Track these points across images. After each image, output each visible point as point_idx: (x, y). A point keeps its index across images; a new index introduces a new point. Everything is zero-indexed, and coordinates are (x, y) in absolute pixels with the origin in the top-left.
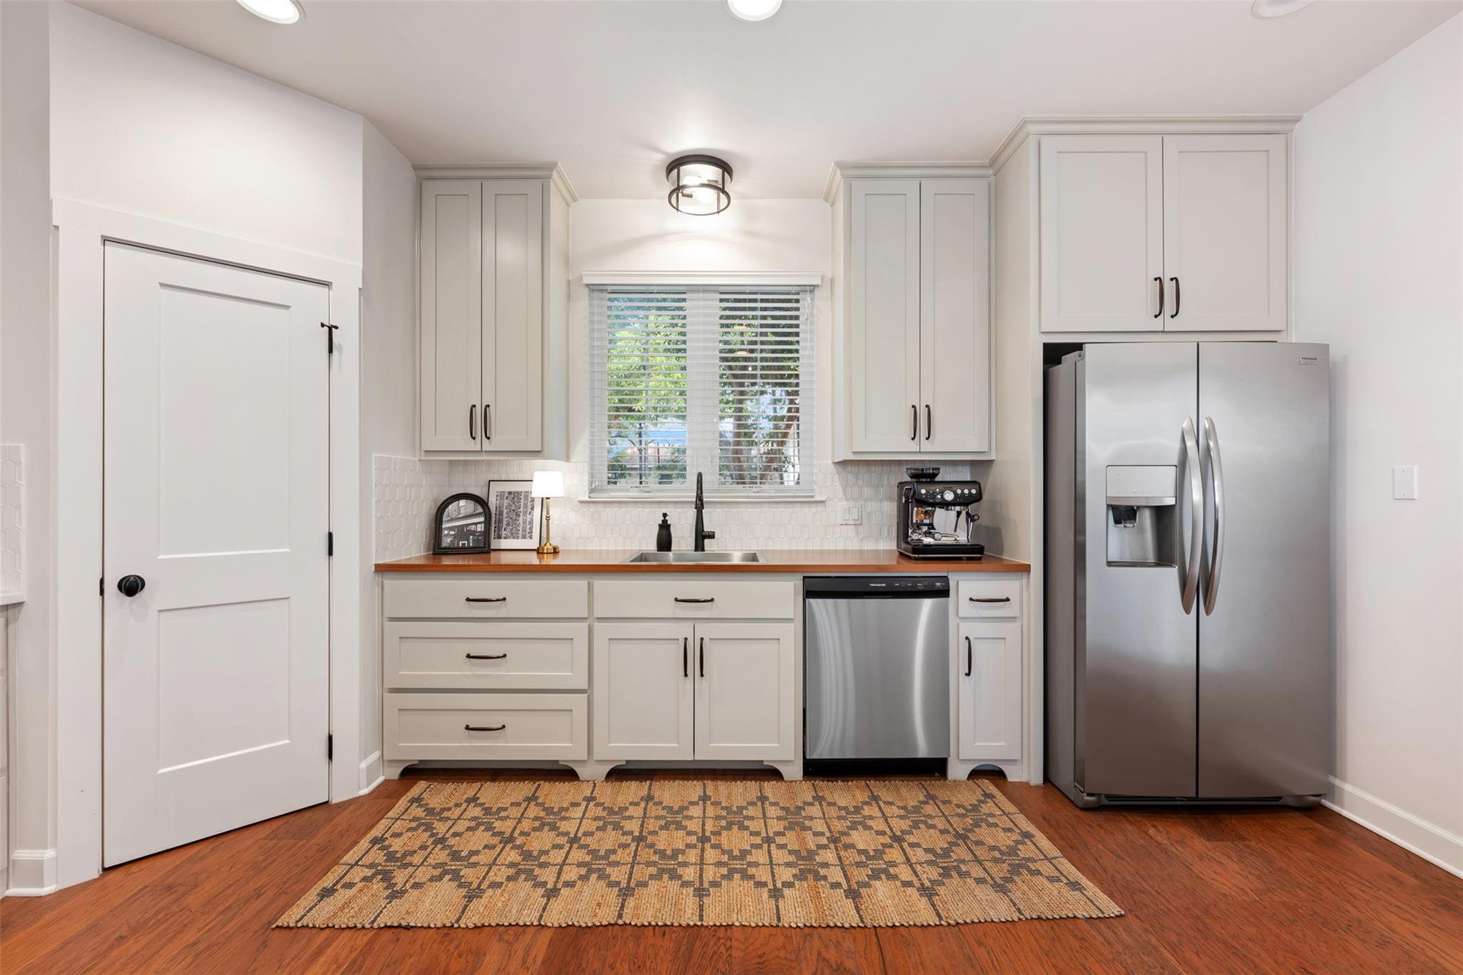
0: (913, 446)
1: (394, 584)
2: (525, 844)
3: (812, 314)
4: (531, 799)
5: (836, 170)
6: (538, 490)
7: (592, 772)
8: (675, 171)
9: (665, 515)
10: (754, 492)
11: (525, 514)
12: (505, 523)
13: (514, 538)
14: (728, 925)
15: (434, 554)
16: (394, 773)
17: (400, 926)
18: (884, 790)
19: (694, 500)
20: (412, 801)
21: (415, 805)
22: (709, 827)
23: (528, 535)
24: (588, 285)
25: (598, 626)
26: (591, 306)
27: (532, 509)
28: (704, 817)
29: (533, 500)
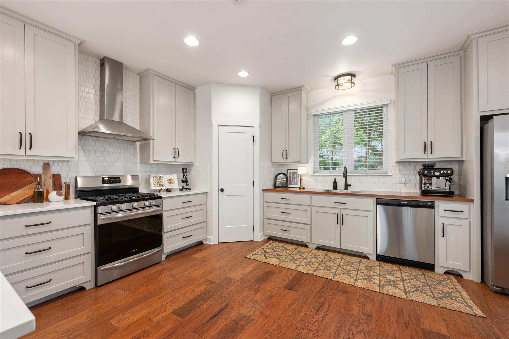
0: (425, 156)
1: (266, 194)
2: (293, 256)
3: (387, 113)
4: (297, 249)
5: (392, 67)
6: (299, 172)
7: (312, 246)
8: (336, 80)
9: (335, 179)
10: (366, 172)
11: (296, 178)
12: (291, 180)
13: (294, 184)
14: (340, 282)
15: (275, 188)
16: (266, 238)
17: (267, 263)
18: (404, 269)
19: (343, 175)
20: (270, 244)
21: (270, 245)
22: (341, 264)
23: (297, 184)
24: (313, 115)
25: (313, 208)
26: (314, 120)
27: (298, 177)
28: (341, 262)
29: (298, 174)
